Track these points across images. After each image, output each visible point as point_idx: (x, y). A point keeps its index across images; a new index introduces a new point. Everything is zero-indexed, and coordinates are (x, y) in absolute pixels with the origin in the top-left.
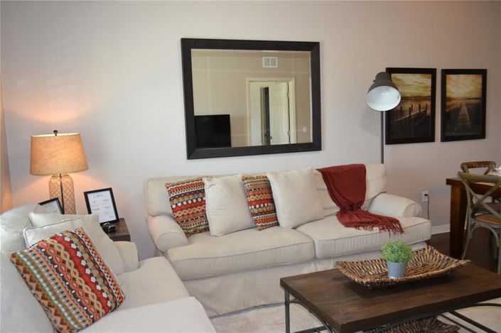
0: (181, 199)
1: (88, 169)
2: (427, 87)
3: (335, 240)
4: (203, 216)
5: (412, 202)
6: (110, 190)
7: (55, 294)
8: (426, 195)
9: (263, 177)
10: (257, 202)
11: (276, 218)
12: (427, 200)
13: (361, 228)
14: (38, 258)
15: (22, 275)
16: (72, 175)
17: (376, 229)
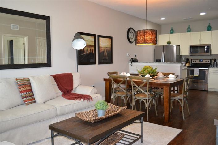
2: (92, 42)
3: (65, 106)
8: (93, 86)
9: (27, 79)
11: (34, 99)
13: (76, 100)
17: (82, 100)
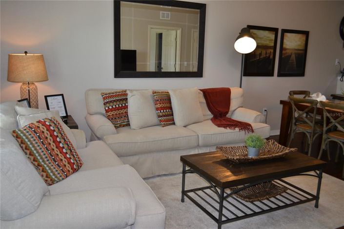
0: (111, 104)
1: (48, 80)
2: (272, 40)
4: (125, 116)
5: (259, 113)
6: (62, 95)
7: (42, 158)
8: (265, 110)
9: (166, 92)
10: (162, 108)
11: (173, 120)
12: (266, 114)
13: (228, 128)
14: (30, 135)
15: (20, 145)
16: (36, 84)
17: (237, 129)
